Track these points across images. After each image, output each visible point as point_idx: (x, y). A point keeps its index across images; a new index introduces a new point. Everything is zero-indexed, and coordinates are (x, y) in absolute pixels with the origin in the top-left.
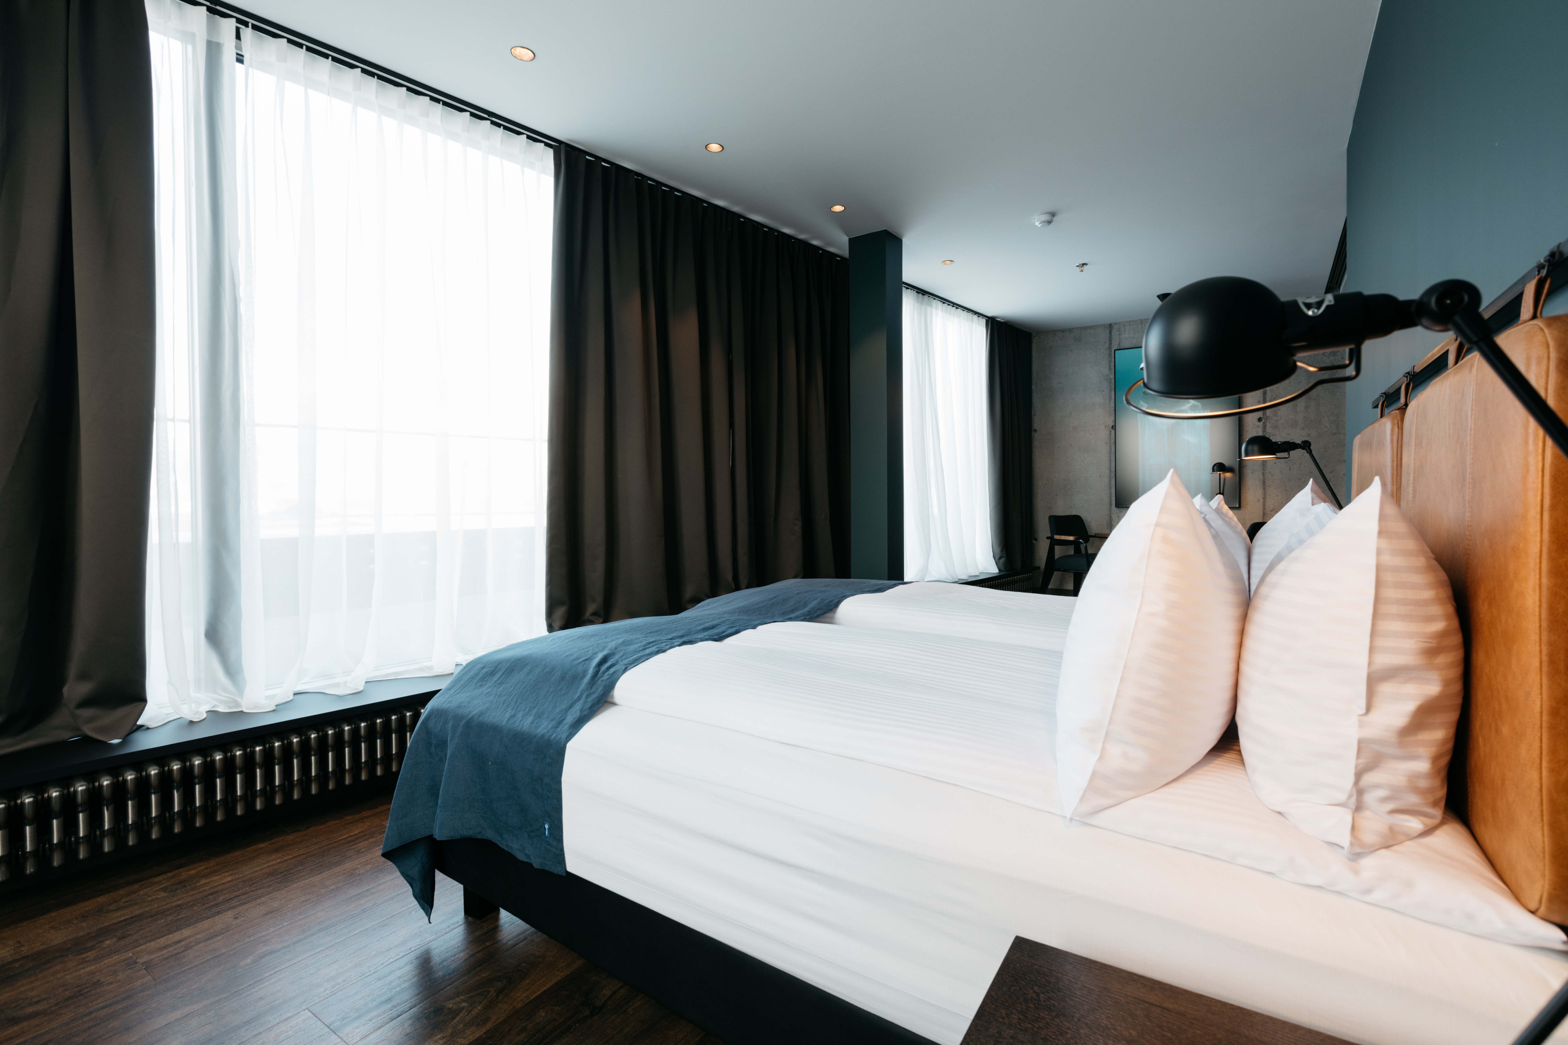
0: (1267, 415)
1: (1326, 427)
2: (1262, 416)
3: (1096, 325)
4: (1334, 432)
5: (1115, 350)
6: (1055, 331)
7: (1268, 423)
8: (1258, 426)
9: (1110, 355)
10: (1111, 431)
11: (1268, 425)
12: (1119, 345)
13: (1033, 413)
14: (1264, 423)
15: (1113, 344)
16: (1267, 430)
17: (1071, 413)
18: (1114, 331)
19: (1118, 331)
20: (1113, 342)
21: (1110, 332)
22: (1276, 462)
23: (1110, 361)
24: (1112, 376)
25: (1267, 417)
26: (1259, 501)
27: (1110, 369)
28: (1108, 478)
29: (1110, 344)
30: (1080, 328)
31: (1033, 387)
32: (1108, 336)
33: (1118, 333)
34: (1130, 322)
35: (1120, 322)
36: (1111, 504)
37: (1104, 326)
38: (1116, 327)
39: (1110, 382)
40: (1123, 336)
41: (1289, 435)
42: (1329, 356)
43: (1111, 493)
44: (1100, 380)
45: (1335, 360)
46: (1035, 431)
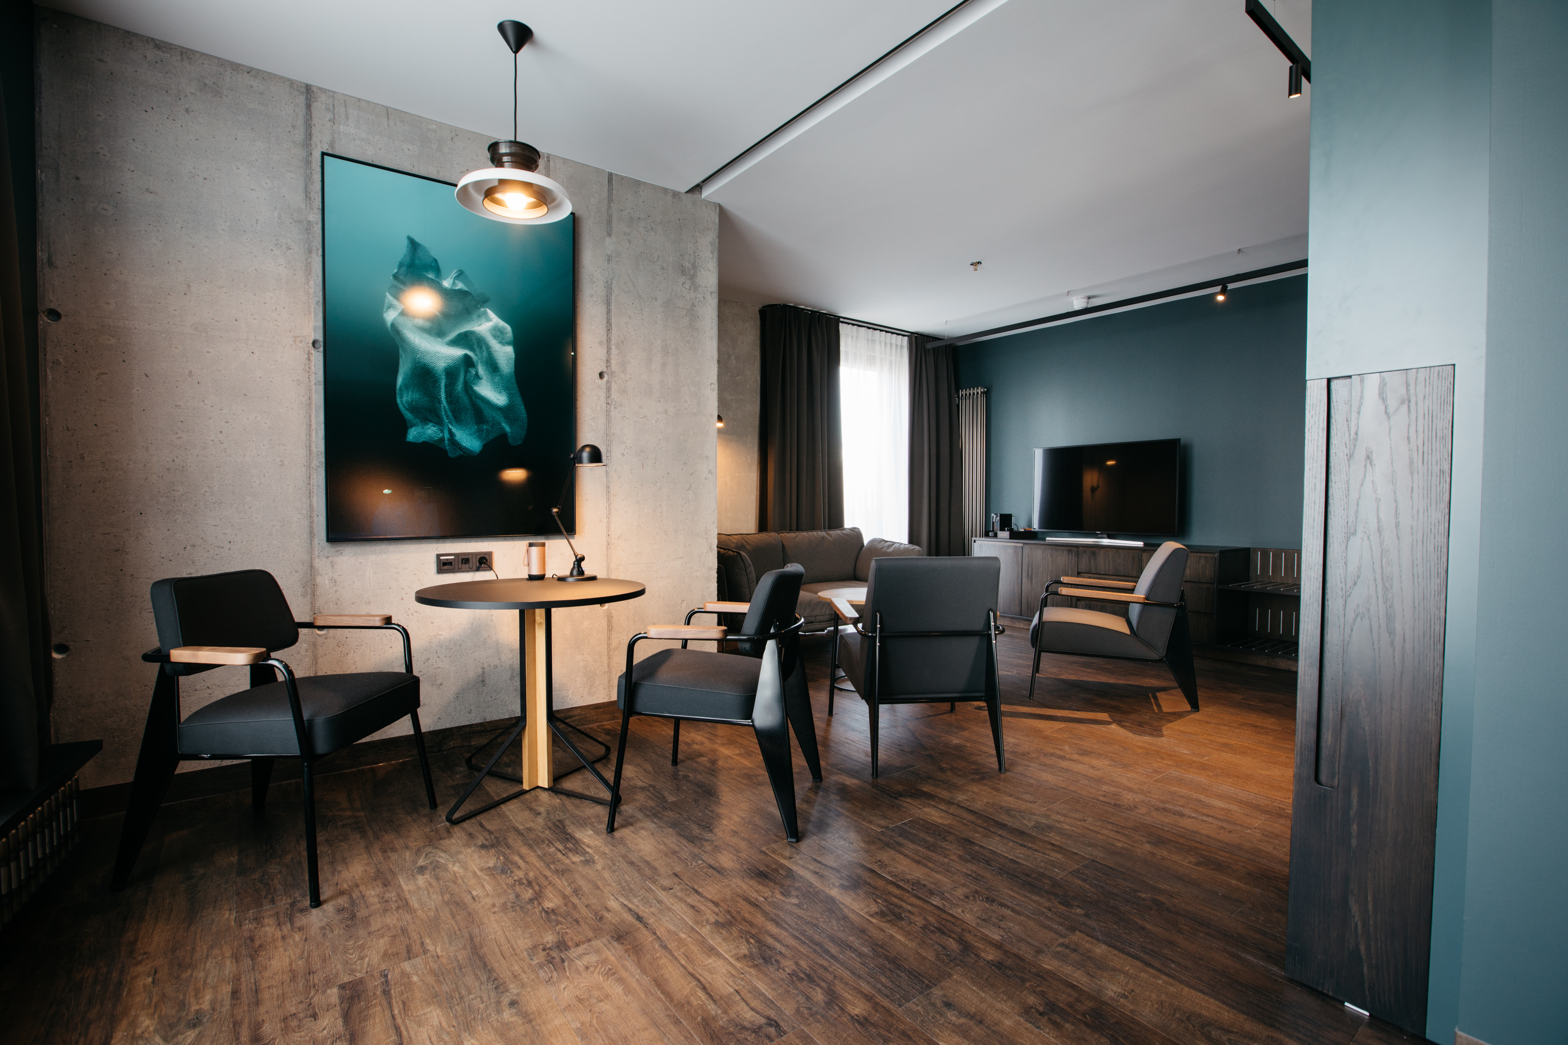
0: (613, 369)
1: (686, 401)
2: (605, 370)
3: (269, 73)
4: (695, 410)
5: (323, 154)
6: (128, 32)
7: (613, 384)
8: (599, 387)
9: (308, 162)
10: (309, 354)
11: (614, 387)
12: (332, 144)
13: (42, 256)
14: (608, 382)
15: (314, 138)
16: (613, 396)
17: (189, 286)
18: (318, 107)
19: (328, 109)
20: (315, 131)
21: (308, 106)
22: (625, 453)
23: (308, 179)
24: (316, 217)
25: (613, 373)
26: (601, 521)
27: (307, 196)
28: (304, 469)
29: (309, 135)
30: (219, 59)
31: (42, 175)
32: (301, 111)
33: (329, 116)
34: (359, 100)
35: (333, 92)
36: (312, 534)
37: (291, 83)
38: (323, 97)
39: (308, 230)
40: (342, 128)
41: (641, 407)
42: (690, 289)
43: (311, 506)
44: (280, 217)
45: (696, 298)
46: (55, 315)
